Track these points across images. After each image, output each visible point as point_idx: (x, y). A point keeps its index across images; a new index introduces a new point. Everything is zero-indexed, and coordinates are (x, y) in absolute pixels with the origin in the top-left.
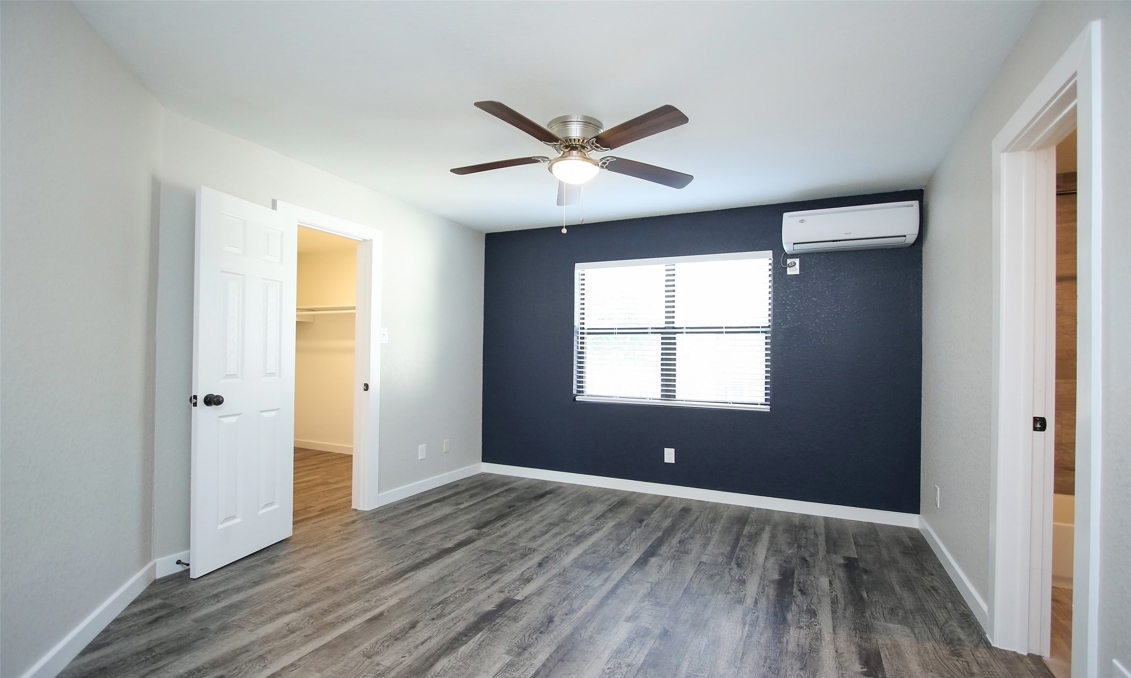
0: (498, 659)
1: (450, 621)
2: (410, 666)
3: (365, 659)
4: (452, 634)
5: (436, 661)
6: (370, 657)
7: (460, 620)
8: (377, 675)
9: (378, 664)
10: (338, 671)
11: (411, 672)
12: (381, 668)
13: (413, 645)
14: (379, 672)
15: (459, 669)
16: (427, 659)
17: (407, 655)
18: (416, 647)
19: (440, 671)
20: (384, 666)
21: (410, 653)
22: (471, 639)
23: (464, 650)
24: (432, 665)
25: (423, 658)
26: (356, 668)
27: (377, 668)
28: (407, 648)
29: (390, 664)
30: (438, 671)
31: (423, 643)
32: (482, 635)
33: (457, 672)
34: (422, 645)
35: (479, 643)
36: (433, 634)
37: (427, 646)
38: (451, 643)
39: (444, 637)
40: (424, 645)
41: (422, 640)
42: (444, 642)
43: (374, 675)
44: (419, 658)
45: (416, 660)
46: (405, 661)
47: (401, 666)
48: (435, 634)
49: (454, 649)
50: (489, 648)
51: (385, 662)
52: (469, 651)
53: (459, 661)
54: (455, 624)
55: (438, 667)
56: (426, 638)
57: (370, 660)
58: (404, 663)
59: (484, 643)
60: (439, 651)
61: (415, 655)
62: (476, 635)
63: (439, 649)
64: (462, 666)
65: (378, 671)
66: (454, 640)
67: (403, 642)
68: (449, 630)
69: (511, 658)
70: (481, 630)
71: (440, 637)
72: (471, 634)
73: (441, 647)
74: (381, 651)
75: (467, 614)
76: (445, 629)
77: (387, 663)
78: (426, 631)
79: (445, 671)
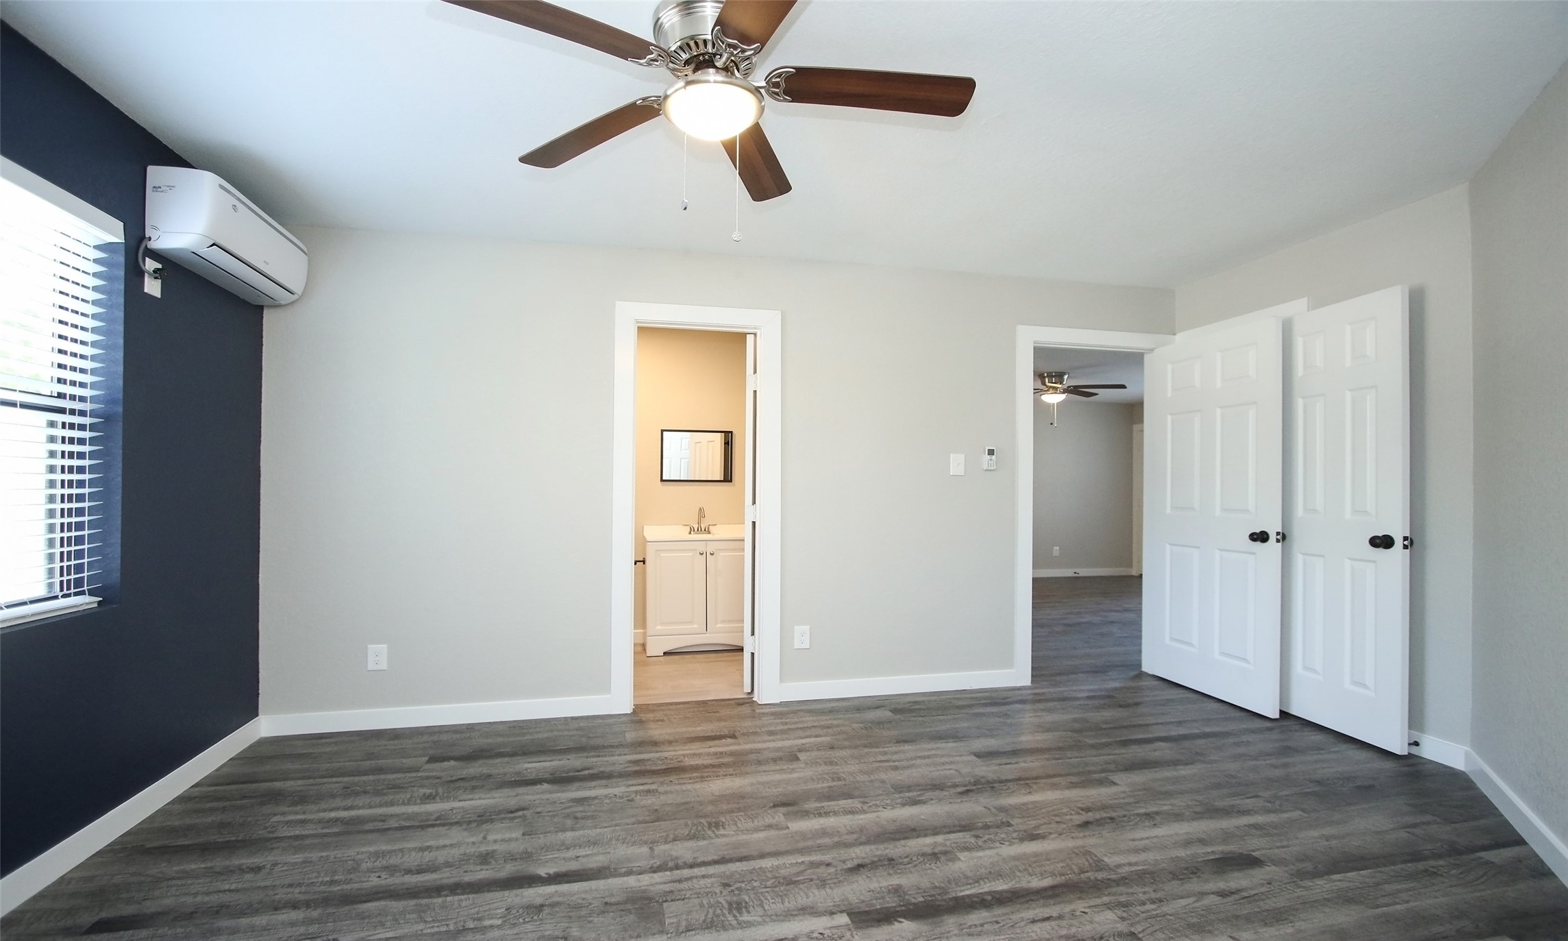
0: (974, 859)
1: (985, 934)
2: (1080, 898)
3: (1140, 936)
4: (999, 911)
5: (1045, 889)
6: (1132, 934)
7: (970, 927)
8: (1127, 907)
9: (1123, 919)
10: (1182, 935)
11: (1082, 892)
12: (1119, 913)
13: (1064, 923)
14: (1124, 909)
15: (1026, 870)
16: (1056, 896)
17: (1078, 913)
18: (1060, 917)
19: (1047, 877)
20: (1116, 913)
21: (1073, 914)
22: (981, 893)
23: (1001, 886)
24: (1053, 887)
25: (1059, 899)
26: (1154, 929)
27: (1125, 915)
28: (1075, 922)
29: (1106, 912)
30: (1050, 878)
31: (1048, 919)
32: (962, 891)
33: (1030, 869)
34: (1051, 917)
35: (976, 884)
36: (1025, 926)
37: (1047, 912)
38: (1011, 901)
39: (1012, 913)
40: (1049, 916)
41: (1046, 924)
42: (1018, 906)
43: (1131, 908)
44: (1063, 902)
45: (1070, 902)
46: (1085, 908)
47: (1092, 903)
48: (1023, 924)
49: (1012, 892)
50: (969, 874)
51: (1111, 918)
52: (997, 882)
53: (1019, 876)
54: (982, 925)
55: (1047, 882)
56: (1039, 924)
57: (1133, 930)
58: (1086, 905)
59: (971, 881)
60: (1033, 898)
61: (1068, 908)
62: (969, 896)
63: (1032, 900)
64: (1019, 871)
65: (1124, 911)
66: (1004, 903)
67: (1076, 935)
68: (999, 919)
69: (957, 854)
70: (956, 898)
71: (1015, 917)
72: (975, 899)
73: (1027, 902)
74: (1114, 935)
75: (949, 932)
76: (1002, 924)
77: (1110, 915)
78: (1033, 934)
79: (1042, 876)
